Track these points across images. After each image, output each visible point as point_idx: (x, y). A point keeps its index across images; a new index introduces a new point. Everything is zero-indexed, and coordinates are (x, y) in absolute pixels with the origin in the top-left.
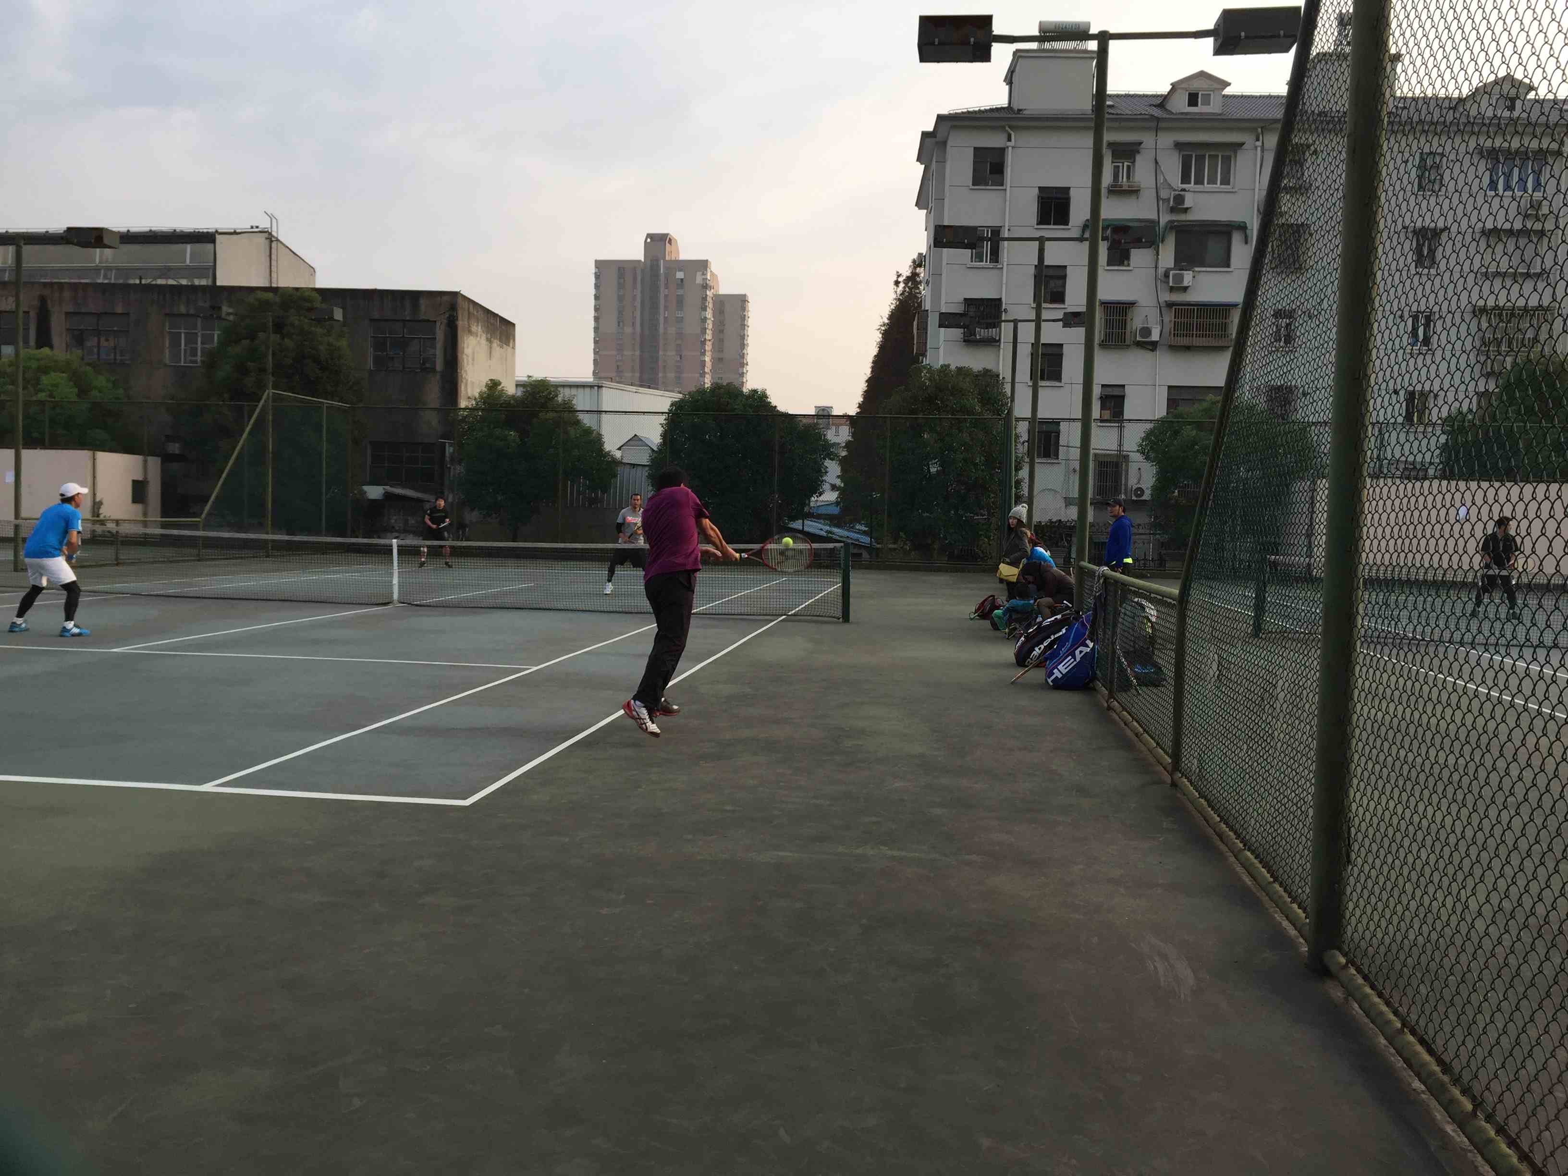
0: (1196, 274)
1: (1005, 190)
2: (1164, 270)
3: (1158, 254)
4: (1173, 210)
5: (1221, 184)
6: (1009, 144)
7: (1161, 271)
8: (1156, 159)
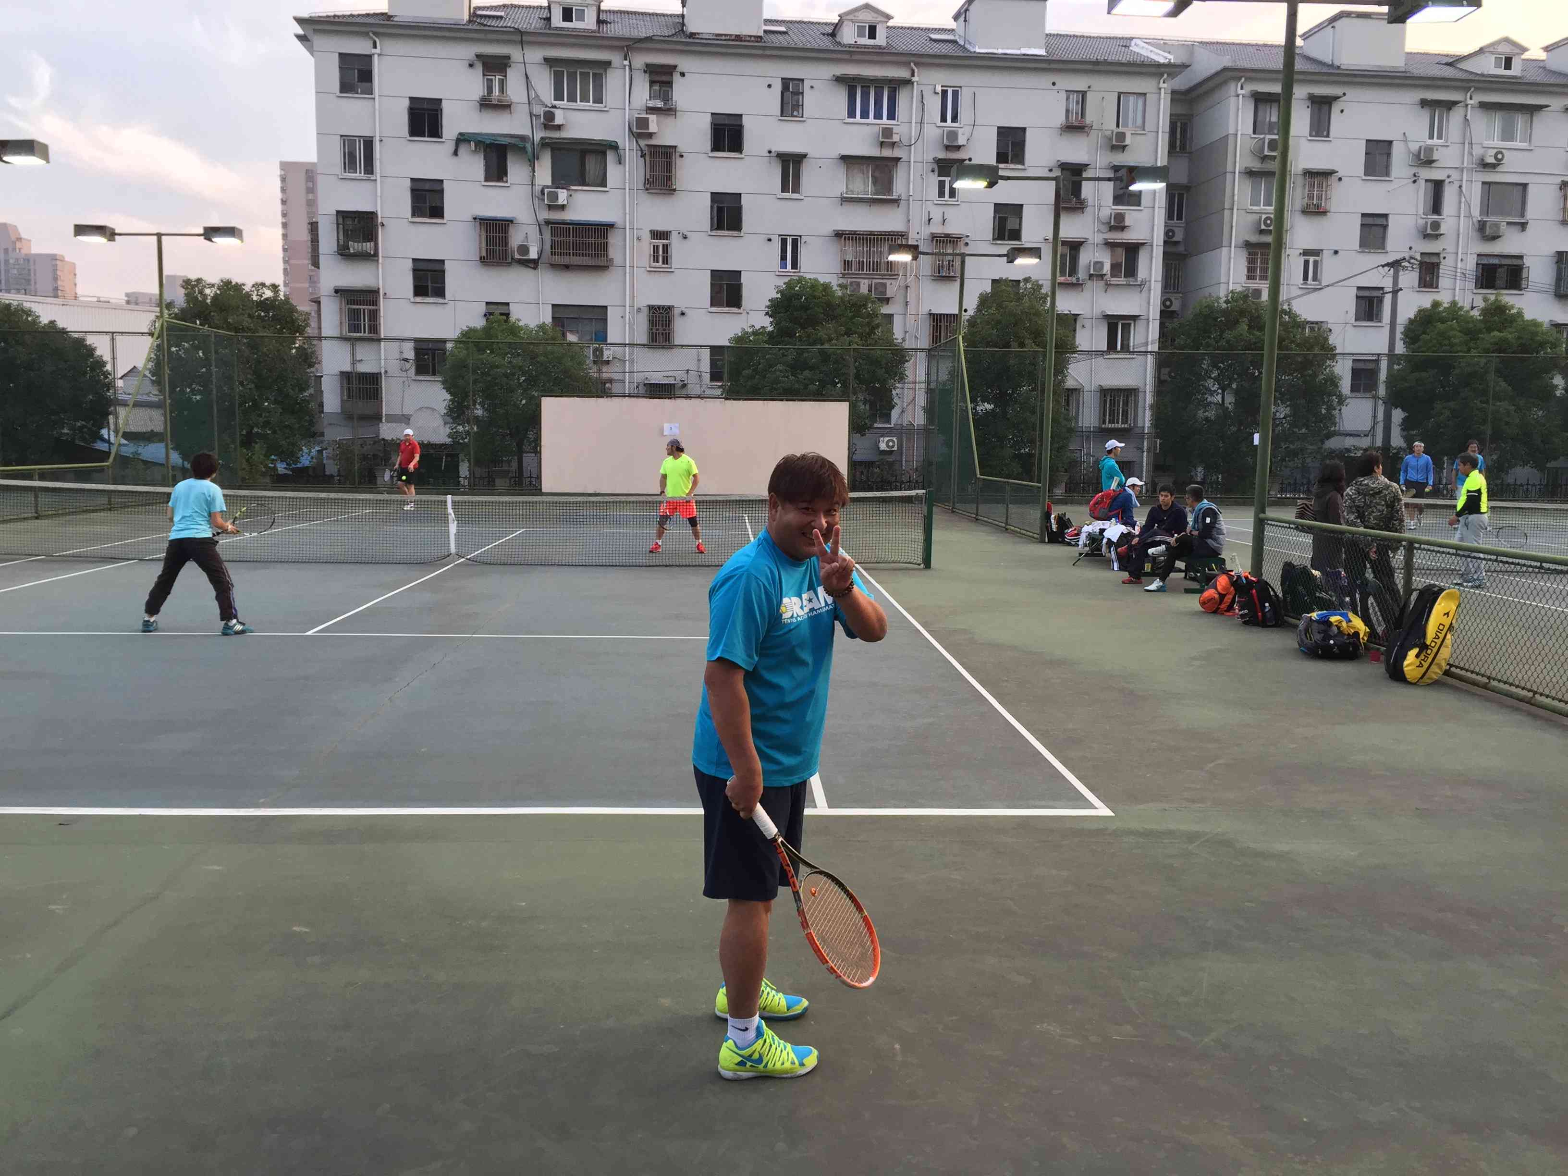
0: (570, 193)
1: (374, 99)
2: (541, 187)
3: (534, 171)
4: (546, 127)
5: (593, 103)
6: (374, 51)
7: (538, 188)
8: (526, 74)
